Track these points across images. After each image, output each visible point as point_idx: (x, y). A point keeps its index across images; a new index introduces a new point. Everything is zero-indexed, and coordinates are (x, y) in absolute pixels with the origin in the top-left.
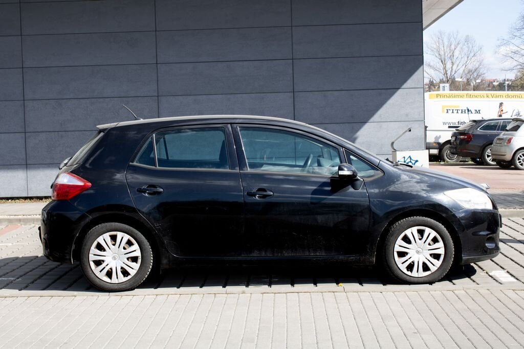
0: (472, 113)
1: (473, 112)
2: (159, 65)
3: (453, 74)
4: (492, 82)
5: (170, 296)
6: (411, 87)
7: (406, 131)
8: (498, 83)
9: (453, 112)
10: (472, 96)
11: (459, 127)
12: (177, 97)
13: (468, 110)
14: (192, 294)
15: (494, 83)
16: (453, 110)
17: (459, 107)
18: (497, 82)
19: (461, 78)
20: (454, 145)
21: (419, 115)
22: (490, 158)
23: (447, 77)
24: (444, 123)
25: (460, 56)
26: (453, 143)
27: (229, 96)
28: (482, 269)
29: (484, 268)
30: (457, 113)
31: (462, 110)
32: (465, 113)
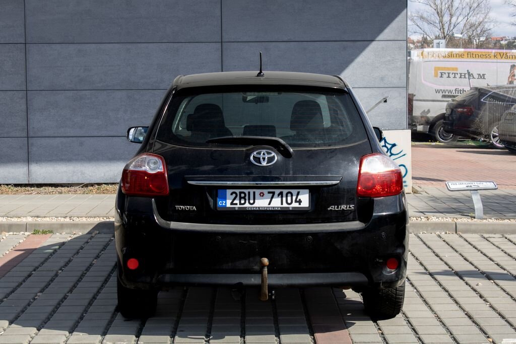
0: (474, 78)
1: (476, 76)
3: (452, 28)
4: (499, 41)
7: (380, 102)
8: (506, 42)
9: (449, 77)
10: (474, 56)
11: (457, 96)
12: (53, 46)
13: (469, 74)
15: (502, 42)
16: (449, 73)
17: (456, 69)
18: (506, 40)
19: (462, 34)
20: (449, 120)
21: (400, 79)
22: (498, 138)
23: (444, 33)
24: (437, 91)
25: (460, 6)
26: (448, 117)
27: (129, 46)
28: (485, 334)
29: (490, 333)
30: (455, 77)
31: (461, 74)
32: (465, 78)
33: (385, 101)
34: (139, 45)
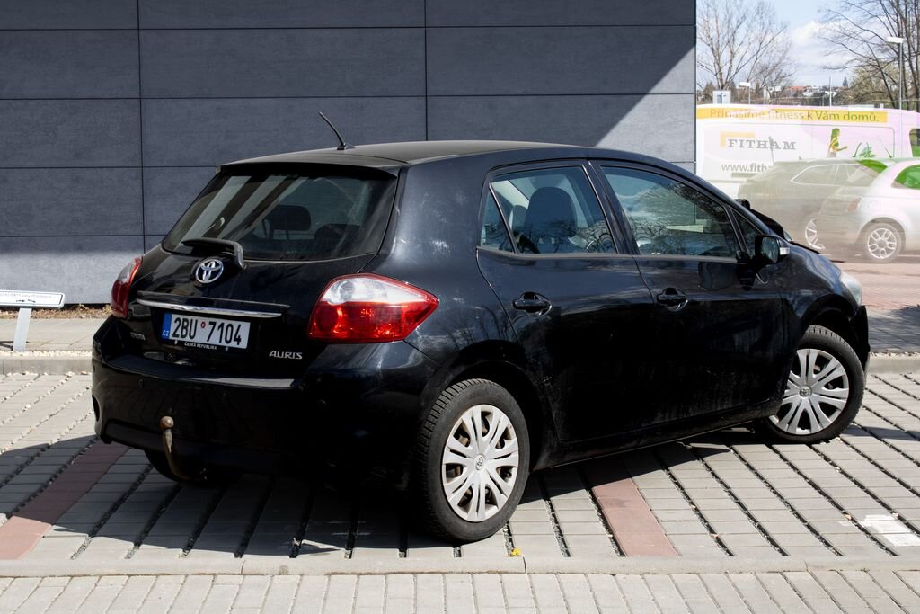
0: (778, 148)
1: (781, 145)
2: (142, 33)
3: (733, 72)
4: (801, 92)
5: (103, 578)
6: (669, 91)
8: (812, 93)
9: (742, 146)
11: (754, 174)
13: (772, 143)
14: (157, 575)
15: (805, 94)
16: (742, 141)
17: (752, 135)
18: (811, 90)
19: (748, 81)
21: (685, 150)
22: (813, 237)
23: (721, 80)
24: (725, 167)
25: (746, 41)
30: (750, 147)
31: (759, 142)
32: (765, 147)
34: (306, 100)
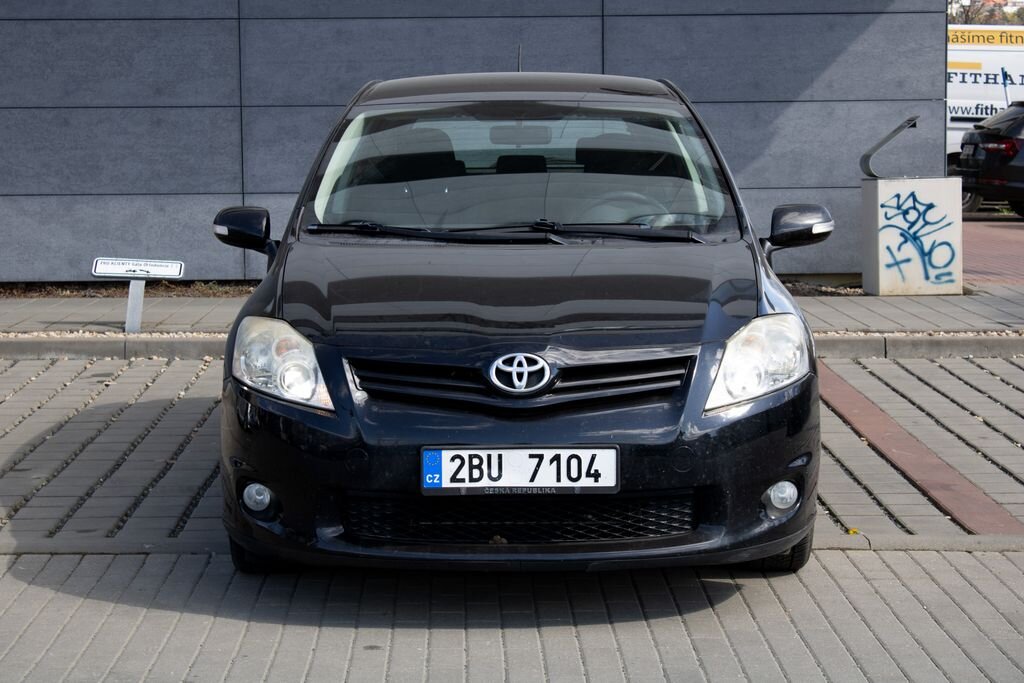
7: (901, 128)
9: (963, 81)
13: (1004, 75)
16: (964, 75)
17: (978, 66)
20: (968, 166)
21: (933, 84)
26: (967, 160)
30: (975, 82)
31: (987, 75)
32: (995, 83)
33: (914, 126)
